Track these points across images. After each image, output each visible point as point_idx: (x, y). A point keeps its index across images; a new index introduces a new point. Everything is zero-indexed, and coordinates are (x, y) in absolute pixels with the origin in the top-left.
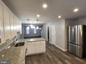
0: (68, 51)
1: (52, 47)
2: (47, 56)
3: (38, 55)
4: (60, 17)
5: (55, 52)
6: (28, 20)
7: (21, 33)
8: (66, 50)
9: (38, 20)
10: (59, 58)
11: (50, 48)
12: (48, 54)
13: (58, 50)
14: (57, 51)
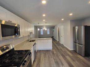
7: (34, 33)
10: (62, 53)
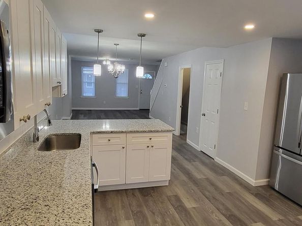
0: (270, 187)
1: (198, 163)
2: (178, 199)
3: (138, 194)
4: (250, 27)
5: (212, 184)
6: (99, 31)
8: (263, 182)
9: (143, 35)
11: (188, 166)
12: (180, 192)
13: (225, 178)
14: (219, 181)
